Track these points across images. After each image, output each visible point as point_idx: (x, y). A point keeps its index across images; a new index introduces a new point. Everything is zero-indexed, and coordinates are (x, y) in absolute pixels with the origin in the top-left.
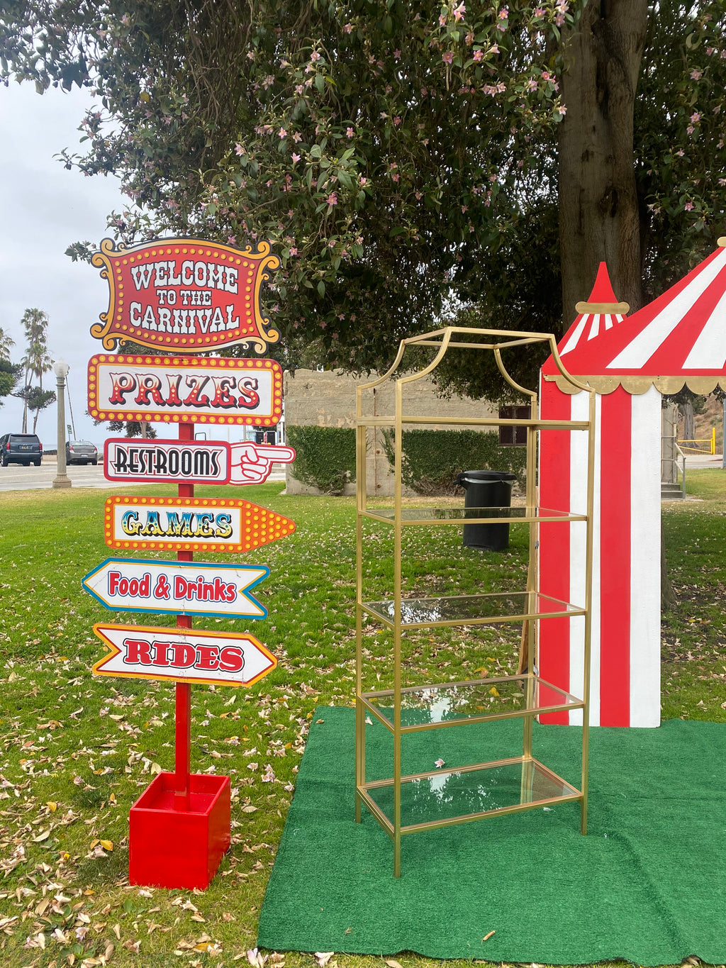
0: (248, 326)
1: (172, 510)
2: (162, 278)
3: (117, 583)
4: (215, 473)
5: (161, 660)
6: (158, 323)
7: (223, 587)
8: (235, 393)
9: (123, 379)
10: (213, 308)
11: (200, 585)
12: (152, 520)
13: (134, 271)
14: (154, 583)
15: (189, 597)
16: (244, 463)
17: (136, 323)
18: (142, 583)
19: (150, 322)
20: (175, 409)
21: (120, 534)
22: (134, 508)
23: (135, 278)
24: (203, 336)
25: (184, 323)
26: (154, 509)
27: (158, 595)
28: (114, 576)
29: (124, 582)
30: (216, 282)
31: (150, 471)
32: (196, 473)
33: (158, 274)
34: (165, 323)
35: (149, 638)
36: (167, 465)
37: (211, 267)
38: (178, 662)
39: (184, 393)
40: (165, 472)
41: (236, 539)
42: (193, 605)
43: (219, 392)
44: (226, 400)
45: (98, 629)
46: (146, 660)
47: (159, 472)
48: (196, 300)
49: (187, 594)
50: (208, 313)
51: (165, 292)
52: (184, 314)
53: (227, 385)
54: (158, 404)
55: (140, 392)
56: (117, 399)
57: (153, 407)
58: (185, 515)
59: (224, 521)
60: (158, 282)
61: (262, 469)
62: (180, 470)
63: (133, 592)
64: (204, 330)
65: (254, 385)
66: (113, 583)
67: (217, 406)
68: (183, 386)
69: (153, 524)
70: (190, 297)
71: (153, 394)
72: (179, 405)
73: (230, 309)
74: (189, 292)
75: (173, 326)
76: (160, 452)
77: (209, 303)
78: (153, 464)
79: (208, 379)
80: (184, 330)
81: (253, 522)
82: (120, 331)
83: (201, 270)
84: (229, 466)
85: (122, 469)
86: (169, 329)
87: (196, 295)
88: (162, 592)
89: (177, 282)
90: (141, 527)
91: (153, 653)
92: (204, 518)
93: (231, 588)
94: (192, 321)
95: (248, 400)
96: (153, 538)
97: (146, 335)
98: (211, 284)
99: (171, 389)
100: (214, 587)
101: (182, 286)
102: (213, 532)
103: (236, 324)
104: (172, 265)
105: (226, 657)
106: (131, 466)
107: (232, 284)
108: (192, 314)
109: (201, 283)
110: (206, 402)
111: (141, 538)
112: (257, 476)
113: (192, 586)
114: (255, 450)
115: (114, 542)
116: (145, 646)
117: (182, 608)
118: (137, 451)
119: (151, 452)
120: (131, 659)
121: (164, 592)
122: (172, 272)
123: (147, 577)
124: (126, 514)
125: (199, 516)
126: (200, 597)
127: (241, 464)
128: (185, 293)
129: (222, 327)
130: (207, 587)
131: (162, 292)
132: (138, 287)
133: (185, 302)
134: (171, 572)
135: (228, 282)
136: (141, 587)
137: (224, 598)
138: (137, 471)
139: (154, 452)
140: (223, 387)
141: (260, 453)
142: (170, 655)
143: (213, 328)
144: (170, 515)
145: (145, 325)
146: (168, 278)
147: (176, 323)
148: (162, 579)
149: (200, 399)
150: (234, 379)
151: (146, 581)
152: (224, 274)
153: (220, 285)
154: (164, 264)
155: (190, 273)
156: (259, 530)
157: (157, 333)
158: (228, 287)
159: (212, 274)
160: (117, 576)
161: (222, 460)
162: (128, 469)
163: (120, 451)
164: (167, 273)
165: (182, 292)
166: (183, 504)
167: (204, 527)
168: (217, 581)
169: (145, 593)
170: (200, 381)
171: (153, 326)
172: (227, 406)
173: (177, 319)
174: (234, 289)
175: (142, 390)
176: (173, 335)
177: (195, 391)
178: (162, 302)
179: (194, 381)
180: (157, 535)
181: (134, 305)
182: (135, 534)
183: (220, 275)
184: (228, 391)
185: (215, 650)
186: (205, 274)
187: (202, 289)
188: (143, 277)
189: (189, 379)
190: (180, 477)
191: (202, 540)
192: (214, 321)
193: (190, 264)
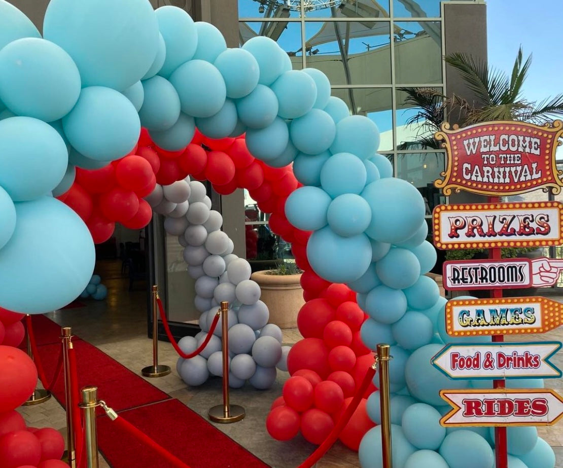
0: (547, 176)
1: (493, 307)
2: (485, 146)
3: (457, 361)
4: (522, 280)
5: (490, 412)
6: (483, 176)
7: (531, 357)
8: (534, 225)
9: (457, 220)
10: (522, 165)
11: (515, 358)
12: (479, 315)
13: (466, 143)
14: (483, 359)
15: (508, 366)
16: (541, 272)
17: (468, 177)
18: (475, 359)
19: (477, 176)
20: (492, 239)
21: (457, 326)
22: (466, 308)
23: (467, 148)
24: (515, 184)
25: (501, 176)
26: (480, 308)
27: (486, 366)
28: (454, 356)
29: (462, 359)
30: (524, 147)
31: (476, 281)
32: (508, 280)
33: (483, 144)
34: (488, 177)
35: (481, 397)
36: (488, 277)
37: (521, 138)
38: (502, 413)
39: (498, 227)
40: (487, 281)
41: (538, 324)
42: (511, 371)
43: (522, 225)
44: (527, 230)
45: (444, 394)
46: (479, 413)
47: (482, 282)
48: (510, 160)
49: (506, 365)
50: (519, 168)
51: (488, 156)
52: (502, 170)
53: (528, 220)
54: (481, 236)
55: (469, 229)
56: (454, 234)
57: (478, 238)
58: (502, 310)
59: (529, 312)
60: (483, 150)
61: (554, 275)
62: (497, 280)
63: (468, 366)
64: (516, 180)
65: (546, 219)
66: (454, 361)
67: (521, 234)
68: (497, 223)
69: (480, 318)
70: (506, 159)
71: (478, 229)
72: (495, 236)
73: (534, 166)
74: (505, 155)
75: (493, 177)
76: (482, 269)
77: (520, 162)
78: (478, 277)
79: (514, 217)
80: (502, 180)
81: (550, 312)
82: (455, 183)
83: (513, 141)
84: (531, 274)
85: (457, 281)
86: (491, 180)
87: (510, 157)
88: (489, 364)
89: (497, 149)
90: (472, 321)
91: (484, 408)
92: (515, 311)
93: (536, 358)
94: (507, 175)
95: (543, 229)
96: (481, 328)
97: (474, 185)
98: (521, 149)
99: (489, 225)
100: (524, 358)
101: (501, 152)
102: (522, 321)
103: (539, 175)
104: (493, 138)
105: (535, 406)
106: (463, 279)
107: (536, 149)
108: (507, 170)
109: (514, 149)
110: (513, 232)
111: (472, 328)
112: (551, 281)
113: (509, 359)
114: (548, 262)
115: (453, 333)
116: (478, 403)
117: (503, 374)
118: (466, 269)
119: (476, 269)
120: (469, 413)
121: (490, 365)
122: (492, 143)
123: (478, 355)
124: (461, 313)
125: (512, 311)
126: (515, 366)
127: (539, 273)
128: (503, 156)
129: (529, 178)
130: (519, 359)
131: (486, 156)
132: (469, 153)
134: (495, 350)
135: (533, 148)
136: (474, 362)
137: (531, 365)
138: (467, 282)
139: (478, 268)
140: (525, 222)
141: (552, 264)
142: (496, 408)
143: (522, 179)
144: (491, 311)
145: (474, 178)
146: (490, 146)
147: (496, 176)
148: (488, 355)
149: (509, 231)
150: (532, 216)
151: (477, 358)
152: (530, 142)
153: (527, 150)
154: (487, 138)
156: (554, 317)
157: (483, 183)
158: (533, 151)
159: (521, 143)
160: (457, 355)
161: (526, 271)
163: (455, 270)
164: (489, 143)
165: (500, 155)
166: (500, 303)
167: (515, 318)
168: (527, 354)
169: (477, 366)
170: (509, 219)
171: (480, 179)
172: (528, 234)
173: (497, 174)
174: (537, 152)
175: (470, 227)
176: (493, 184)
177: (506, 226)
178: (486, 162)
179: (504, 219)
180: (483, 325)
181: (466, 165)
182: (467, 326)
183: (527, 143)
184: (528, 224)
185: (528, 402)
186: (516, 143)
187: (514, 153)
188: (472, 147)
189: (501, 218)
190: (497, 284)
191: (514, 326)
192: (523, 174)
193: (505, 137)
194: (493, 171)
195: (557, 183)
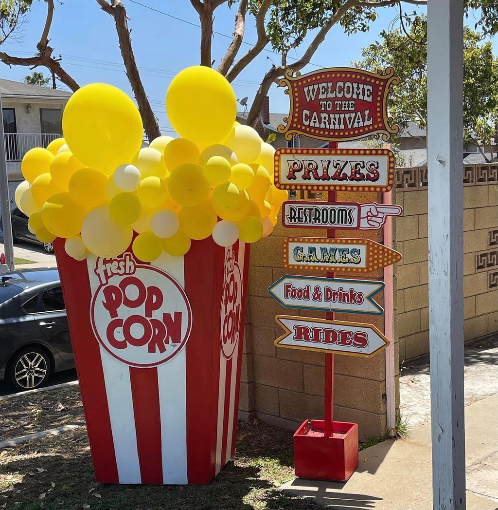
0: (378, 123)
1: (324, 246)
2: (323, 93)
3: (290, 291)
4: (350, 223)
5: (316, 339)
6: (320, 123)
7: (355, 294)
8: (364, 171)
9: (295, 163)
10: (355, 112)
11: (341, 293)
12: (311, 253)
13: (306, 89)
14: (312, 291)
15: (334, 300)
16: (368, 216)
17: (306, 123)
18: (305, 291)
19: (315, 122)
20: (326, 182)
21: (292, 261)
22: (300, 245)
23: (306, 94)
24: (349, 131)
25: (337, 123)
26: (312, 245)
27: (315, 299)
28: (288, 286)
29: (294, 290)
30: (358, 95)
31: (310, 222)
32: (338, 222)
33: (321, 91)
34: (325, 123)
35: (309, 325)
36: (321, 218)
37: (355, 85)
38: (327, 341)
39: (332, 172)
40: (319, 222)
41: (363, 265)
42: (337, 305)
43: (353, 171)
44: (358, 176)
45: (278, 318)
46: (307, 338)
47: (316, 222)
48: (345, 107)
49: (332, 298)
50: (353, 115)
51: (325, 102)
52: (337, 116)
53: (359, 166)
54: (316, 179)
55: (305, 172)
56: (291, 176)
57: (313, 181)
58: (331, 249)
59: (355, 253)
60: (321, 96)
61: (380, 220)
62: (329, 221)
63: (300, 297)
64: (350, 127)
65: (376, 166)
66: (287, 291)
67: (352, 180)
68: (331, 167)
69: (312, 254)
70: (341, 106)
71: (313, 173)
72: (328, 179)
73: (367, 112)
74: (340, 102)
75: (330, 124)
76: (316, 210)
77: (353, 109)
78: (312, 217)
79: (347, 162)
80: (337, 127)
81: (374, 254)
82: (296, 129)
83: (348, 87)
84: (359, 218)
85: (293, 220)
86: (327, 126)
87: (345, 104)
88: (317, 297)
89: (333, 95)
90: (305, 257)
91: (311, 334)
92: (342, 251)
93: (360, 295)
94: (342, 121)
95: (372, 176)
96: (312, 264)
97: (313, 131)
98: (355, 96)
99: (323, 170)
100: (349, 294)
101: (337, 98)
102: (349, 260)
103: (370, 122)
104: (330, 85)
105: (356, 338)
106: (299, 218)
107: (368, 96)
108: (342, 116)
109: (348, 96)
110: (345, 177)
111: (305, 263)
112: (377, 225)
113: (336, 294)
114: (376, 208)
115: (288, 266)
116: (307, 330)
117: (330, 307)
118: (302, 209)
119: (311, 210)
120: (298, 337)
121: (319, 297)
122: (330, 90)
123: (308, 287)
124: (296, 249)
125: (340, 250)
126: (340, 300)
127: (367, 217)
128: (338, 103)
129: (361, 124)
130: (345, 295)
131: (323, 103)
132: (308, 100)
133: (338, 109)
134: (323, 285)
135: (366, 95)
136: (304, 294)
137: (356, 302)
138: (302, 221)
139: (313, 209)
140: (356, 167)
141: (379, 210)
142: (322, 336)
143: (356, 125)
144: (322, 249)
145: (312, 124)
146: (327, 94)
147: (332, 123)
148: (317, 289)
149: (341, 176)
150: (364, 162)
151: (308, 290)
152: (364, 89)
153: (361, 97)
154: (325, 85)
155: (341, 89)
156: (378, 259)
157: (320, 129)
158: (366, 98)
159: (355, 90)
160: (290, 286)
161: (355, 214)
162: (297, 220)
163: (292, 209)
164: (326, 90)
165: (336, 102)
166: (330, 242)
167: (343, 257)
168: (351, 291)
169: (307, 297)
170: (342, 164)
171: (317, 125)
172: (358, 180)
173: (332, 120)
174: (370, 99)
175: (306, 170)
176: (330, 130)
177: (339, 171)
178: (323, 109)
179: (338, 164)
180: (314, 261)
181: (306, 112)
183: (361, 90)
184: (359, 170)
185: (350, 334)
186: (351, 90)
187: (349, 100)
188: (311, 93)
189: (335, 163)
190: (329, 225)
191: (342, 265)
192: (356, 121)
193: (341, 84)
194: (330, 118)
195: (386, 130)
